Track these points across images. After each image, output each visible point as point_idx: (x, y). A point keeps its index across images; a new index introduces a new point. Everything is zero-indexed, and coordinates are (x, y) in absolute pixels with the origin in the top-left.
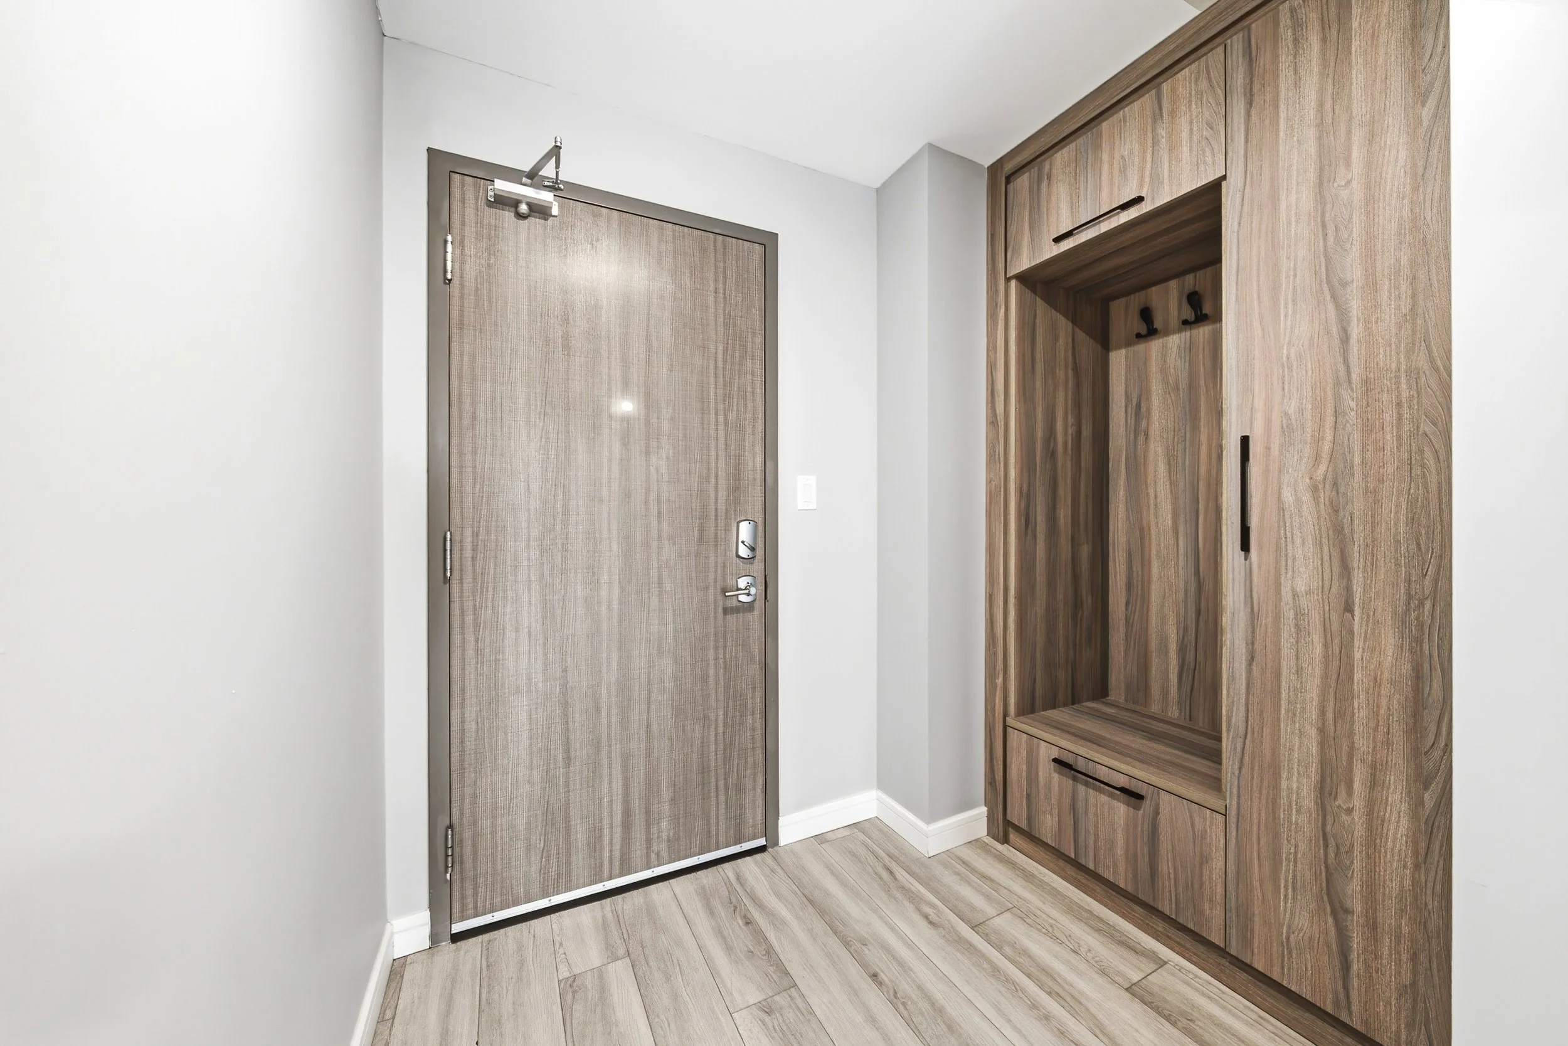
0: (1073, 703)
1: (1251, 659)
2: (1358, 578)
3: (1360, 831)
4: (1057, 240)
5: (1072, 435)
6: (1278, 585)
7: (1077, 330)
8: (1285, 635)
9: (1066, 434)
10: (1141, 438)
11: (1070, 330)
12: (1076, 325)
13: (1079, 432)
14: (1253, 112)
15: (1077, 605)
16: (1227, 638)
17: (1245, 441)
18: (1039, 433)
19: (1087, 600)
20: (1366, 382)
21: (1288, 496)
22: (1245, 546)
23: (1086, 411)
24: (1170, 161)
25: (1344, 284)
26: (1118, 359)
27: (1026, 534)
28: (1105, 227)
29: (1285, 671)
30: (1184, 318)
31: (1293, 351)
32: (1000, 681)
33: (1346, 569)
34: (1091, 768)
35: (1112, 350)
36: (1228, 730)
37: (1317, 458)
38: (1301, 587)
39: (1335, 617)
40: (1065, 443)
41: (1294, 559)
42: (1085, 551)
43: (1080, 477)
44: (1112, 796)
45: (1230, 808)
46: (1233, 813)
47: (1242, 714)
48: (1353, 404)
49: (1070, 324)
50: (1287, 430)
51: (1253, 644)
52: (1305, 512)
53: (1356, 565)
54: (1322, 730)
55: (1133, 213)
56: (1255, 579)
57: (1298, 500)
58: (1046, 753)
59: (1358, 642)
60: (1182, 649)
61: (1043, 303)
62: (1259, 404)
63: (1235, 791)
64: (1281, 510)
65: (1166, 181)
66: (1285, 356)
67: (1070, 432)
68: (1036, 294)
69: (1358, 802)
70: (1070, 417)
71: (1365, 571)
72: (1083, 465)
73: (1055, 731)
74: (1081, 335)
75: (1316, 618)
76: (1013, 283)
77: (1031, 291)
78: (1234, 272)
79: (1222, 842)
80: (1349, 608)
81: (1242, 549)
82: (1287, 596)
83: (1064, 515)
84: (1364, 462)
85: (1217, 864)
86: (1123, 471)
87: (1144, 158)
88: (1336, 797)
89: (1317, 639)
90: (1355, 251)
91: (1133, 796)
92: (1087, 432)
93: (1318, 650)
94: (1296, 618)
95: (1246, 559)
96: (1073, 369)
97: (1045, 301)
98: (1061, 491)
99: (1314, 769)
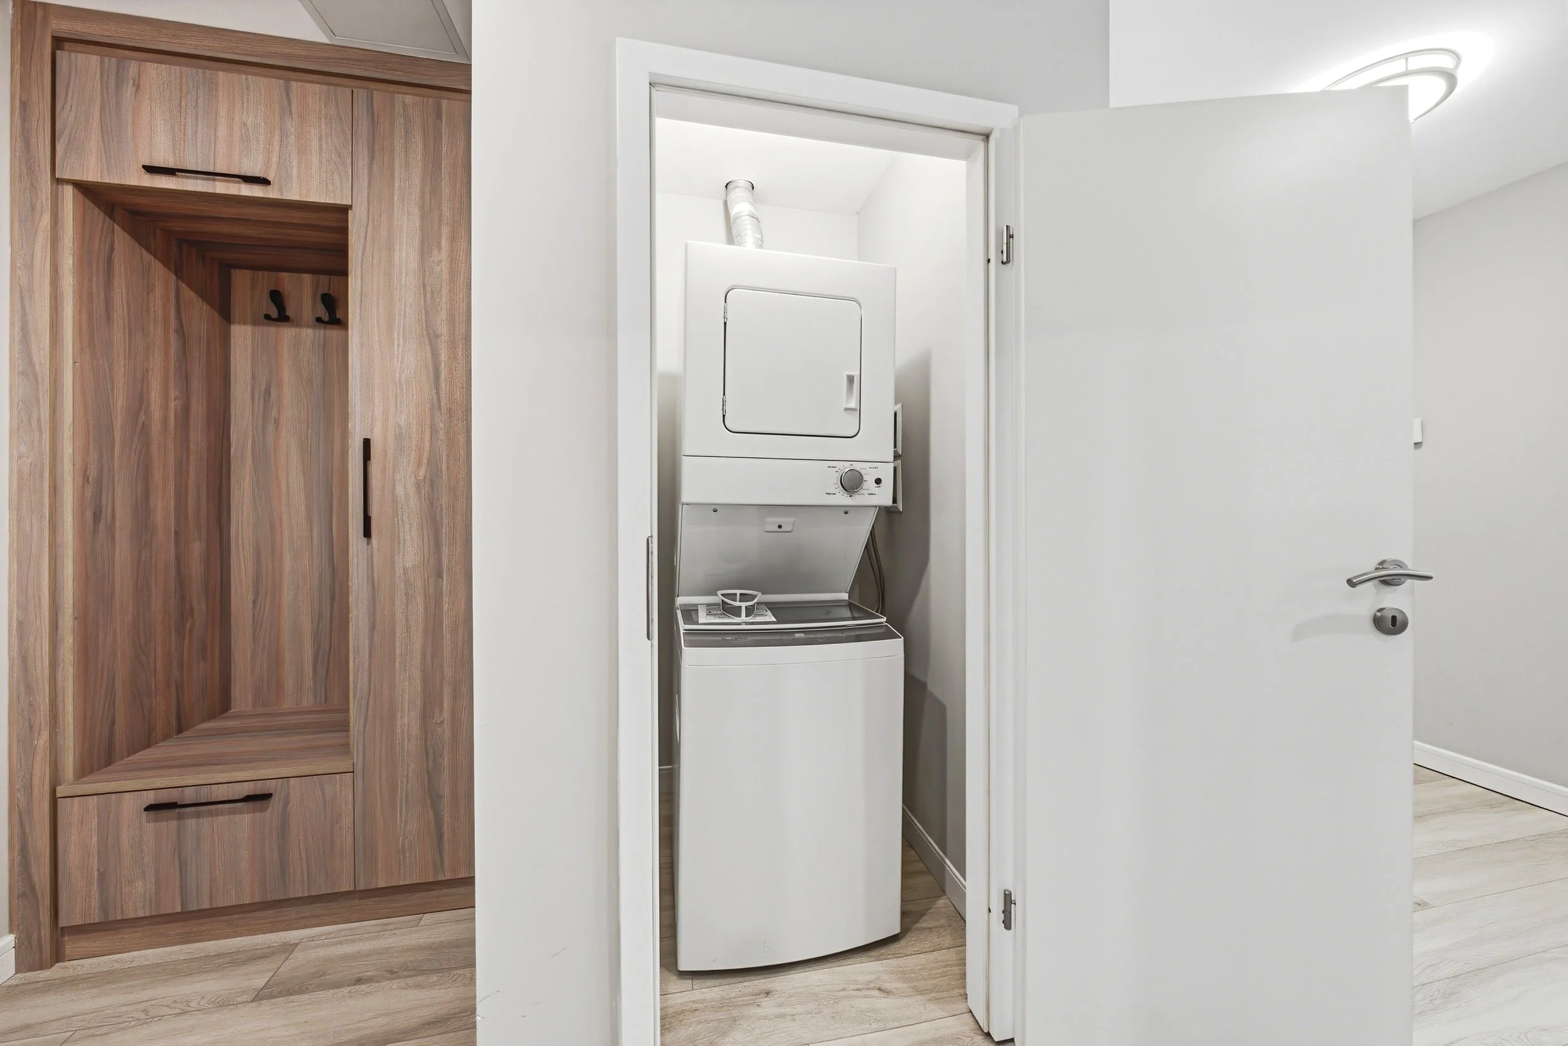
0: (180, 730)
1: (373, 627)
2: (445, 550)
3: (448, 734)
4: (151, 169)
5: (176, 410)
6: (393, 563)
7: (184, 286)
8: (398, 603)
9: (165, 406)
10: (271, 427)
11: (173, 286)
12: (182, 280)
13: (186, 409)
14: (375, 167)
15: (184, 612)
16: (353, 615)
17: (367, 443)
18: (120, 402)
19: (199, 606)
20: (450, 410)
21: (400, 491)
22: (367, 533)
23: (197, 385)
24: (299, 164)
25: (437, 336)
26: (242, 335)
27: (95, 532)
28: (221, 187)
29: (398, 632)
30: (319, 316)
31: (403, 375)
32: (43, 740)
33: (438, 546)
34: (204, 795)
35: (234, 323)
36: (354, 697)
37: (419, 463)
38: (409, 565)
39: (431, 581)
40: (165, 421)
41: (405, 540)
42: (197, 548)
43: (188, 460)
44: (232, 812)
45: (356, 764)
46: (359, 769)
47: (366, 679)
48: (442, 425)
49: (173, 277)
50: (399, 437)
51: (374, 614)
52: (412, 503)
53: (444, 543)
54: (423, 671)
55: (256, 191)
56: (375, 559)
57: (407, 495)
58: (131, 806)
59: (446, 599)
60: (316, 636)
61: (128, 237)
62: (378, 413)
63: (361, 747)
64: (395, 502)
65: (295, 179)
66: (397, 378)
67: (172, 404)
68: (114, 221)
69: (446, 714)
70: (172, 384)
71: (449, 547)
72: (192, 447)
73: (150, 773)
74: (188, 294)
75: (419, 584)
76: (68, 191)
77: (106, 213)
78: (358, 294)
79: (351, 797)
80: (439, 575)
81: (365, 536)
82: (399, 571)
83: (163, 507)
84: (448, 469)
85: (347, 821)
86: (249, 460)
87: (270, 143)
88: (433, 718)
89: (420, 600)
90: (443, 314)
91: (260, 798)
92: (198, 409)
93: (421, 610)
94: (406, 588)
95: (368, 544)
96: (176, 331)
97: (131, 235)
98: (157, 475)
99: (419, 703)
